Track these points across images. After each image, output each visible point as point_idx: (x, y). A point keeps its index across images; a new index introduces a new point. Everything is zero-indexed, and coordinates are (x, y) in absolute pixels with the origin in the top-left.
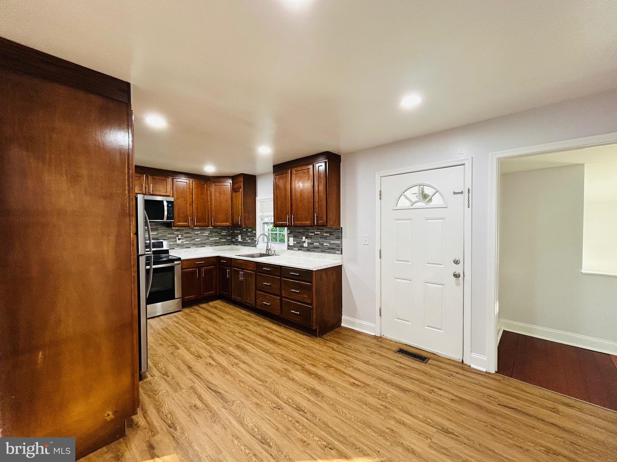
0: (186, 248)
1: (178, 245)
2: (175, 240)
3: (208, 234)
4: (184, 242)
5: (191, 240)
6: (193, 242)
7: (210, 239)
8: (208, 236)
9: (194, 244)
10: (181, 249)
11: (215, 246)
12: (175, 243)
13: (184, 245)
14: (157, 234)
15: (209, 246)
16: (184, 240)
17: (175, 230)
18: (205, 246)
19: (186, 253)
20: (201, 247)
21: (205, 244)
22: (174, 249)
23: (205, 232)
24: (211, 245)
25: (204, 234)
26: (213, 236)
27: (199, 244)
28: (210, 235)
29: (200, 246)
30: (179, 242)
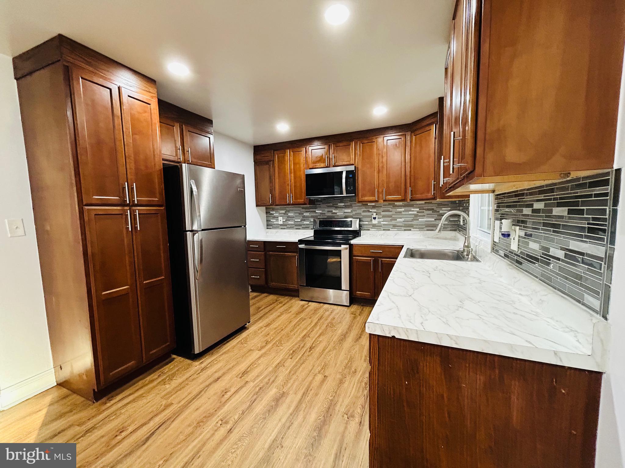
0: (384, 230)
1: (374, 226)
2: (370, 219)
3: (415, 213)
4: (382, 223)
5: (391, 220)
6: (393, 222)
7: (420, 220)
8: (416, 216)
9: (394, 226)
10: (377, 231)
11: (428, 230)
12: (370, 223)
13: (381, 226)
14: (352, 212)
15: (418, 230)
16: (381, 220)
17: (371, 207)
18: (410, 230)
19: (383, 237)
20: (405, 230)
21: (412, 226)
22: (369, 230)
23: (413, 209)
24: (421, 229)
25: (410, 212)
26: (424, 216)
27: (402, 226)
28: (420, 214)
29: (403, 228)
30: (374, 222)
